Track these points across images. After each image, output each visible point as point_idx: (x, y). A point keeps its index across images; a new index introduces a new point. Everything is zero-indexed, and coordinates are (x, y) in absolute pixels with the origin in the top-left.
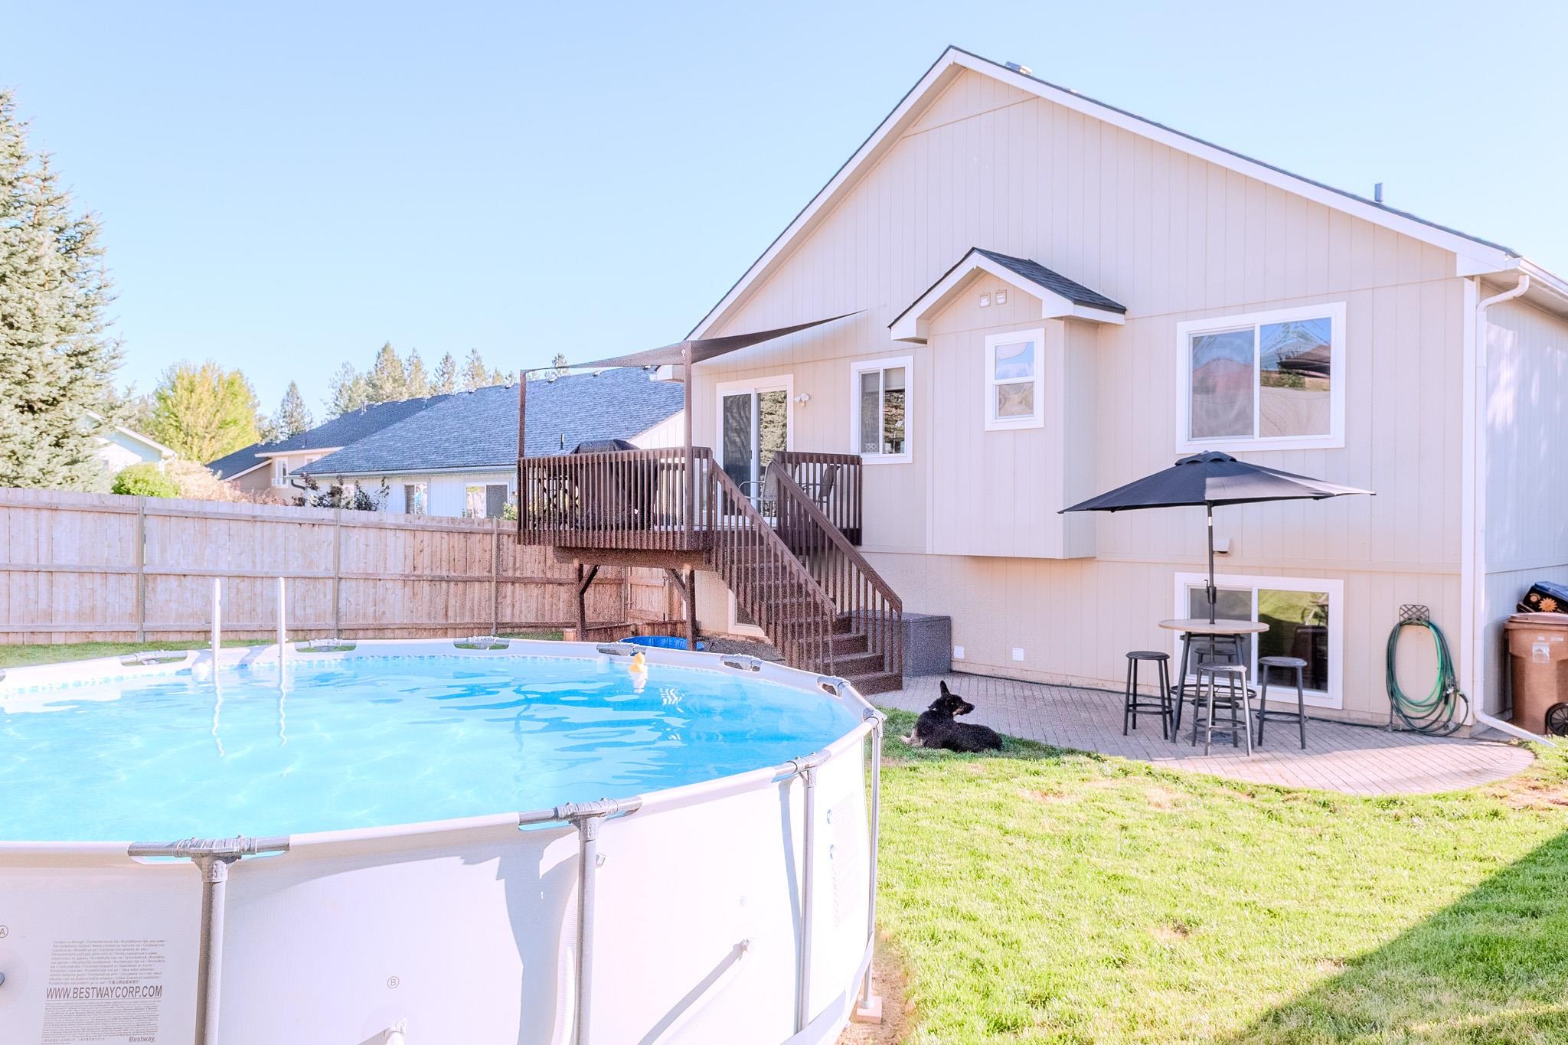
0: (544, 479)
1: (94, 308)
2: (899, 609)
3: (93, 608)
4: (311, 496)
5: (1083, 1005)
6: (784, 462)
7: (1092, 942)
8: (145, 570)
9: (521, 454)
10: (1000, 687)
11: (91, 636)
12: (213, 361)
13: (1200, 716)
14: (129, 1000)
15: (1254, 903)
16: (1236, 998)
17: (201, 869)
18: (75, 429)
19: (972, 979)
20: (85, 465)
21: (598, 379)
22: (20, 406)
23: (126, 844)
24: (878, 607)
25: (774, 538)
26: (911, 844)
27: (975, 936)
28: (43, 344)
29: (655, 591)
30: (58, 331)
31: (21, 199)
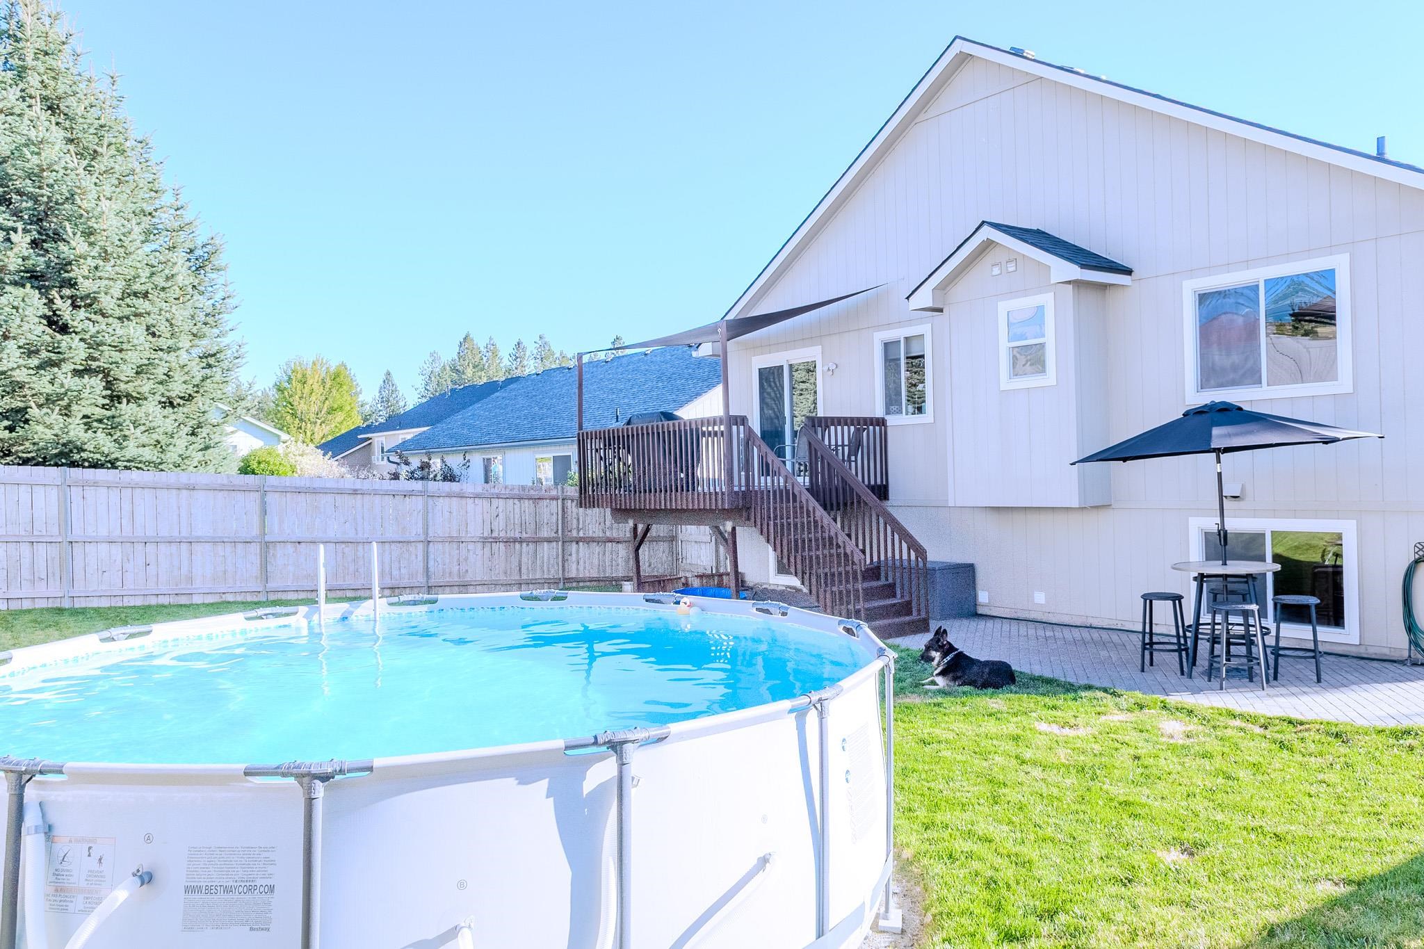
0: (601, 449)
1: (221, 316)
2: (925, 559)
3: (225, 572)
4: (404, 471)
5: (1088, 919)
6: (814, 426)
7: (1101, 862)
8: (267, 538)
9: (581, 427)
10: (1023, 628)
11: (224, 596)
12: (322, 356)
13: (1216, 653)
14: (248, 896)
15: (1261, 827)
16: (1235, 914)
17: (302, 786)
18: (207, 420)
19: (985, 895)
20: (216, 450)
21: (649, 357)
22: (163, 402)
23: (243, 766)
24: (905, 557)
25: (806, 496)
26: (934, 773)
27: (990, 856)
28: (179, 349)
29: (703, 546)
30: (191, 337)
31: (159, 226)
